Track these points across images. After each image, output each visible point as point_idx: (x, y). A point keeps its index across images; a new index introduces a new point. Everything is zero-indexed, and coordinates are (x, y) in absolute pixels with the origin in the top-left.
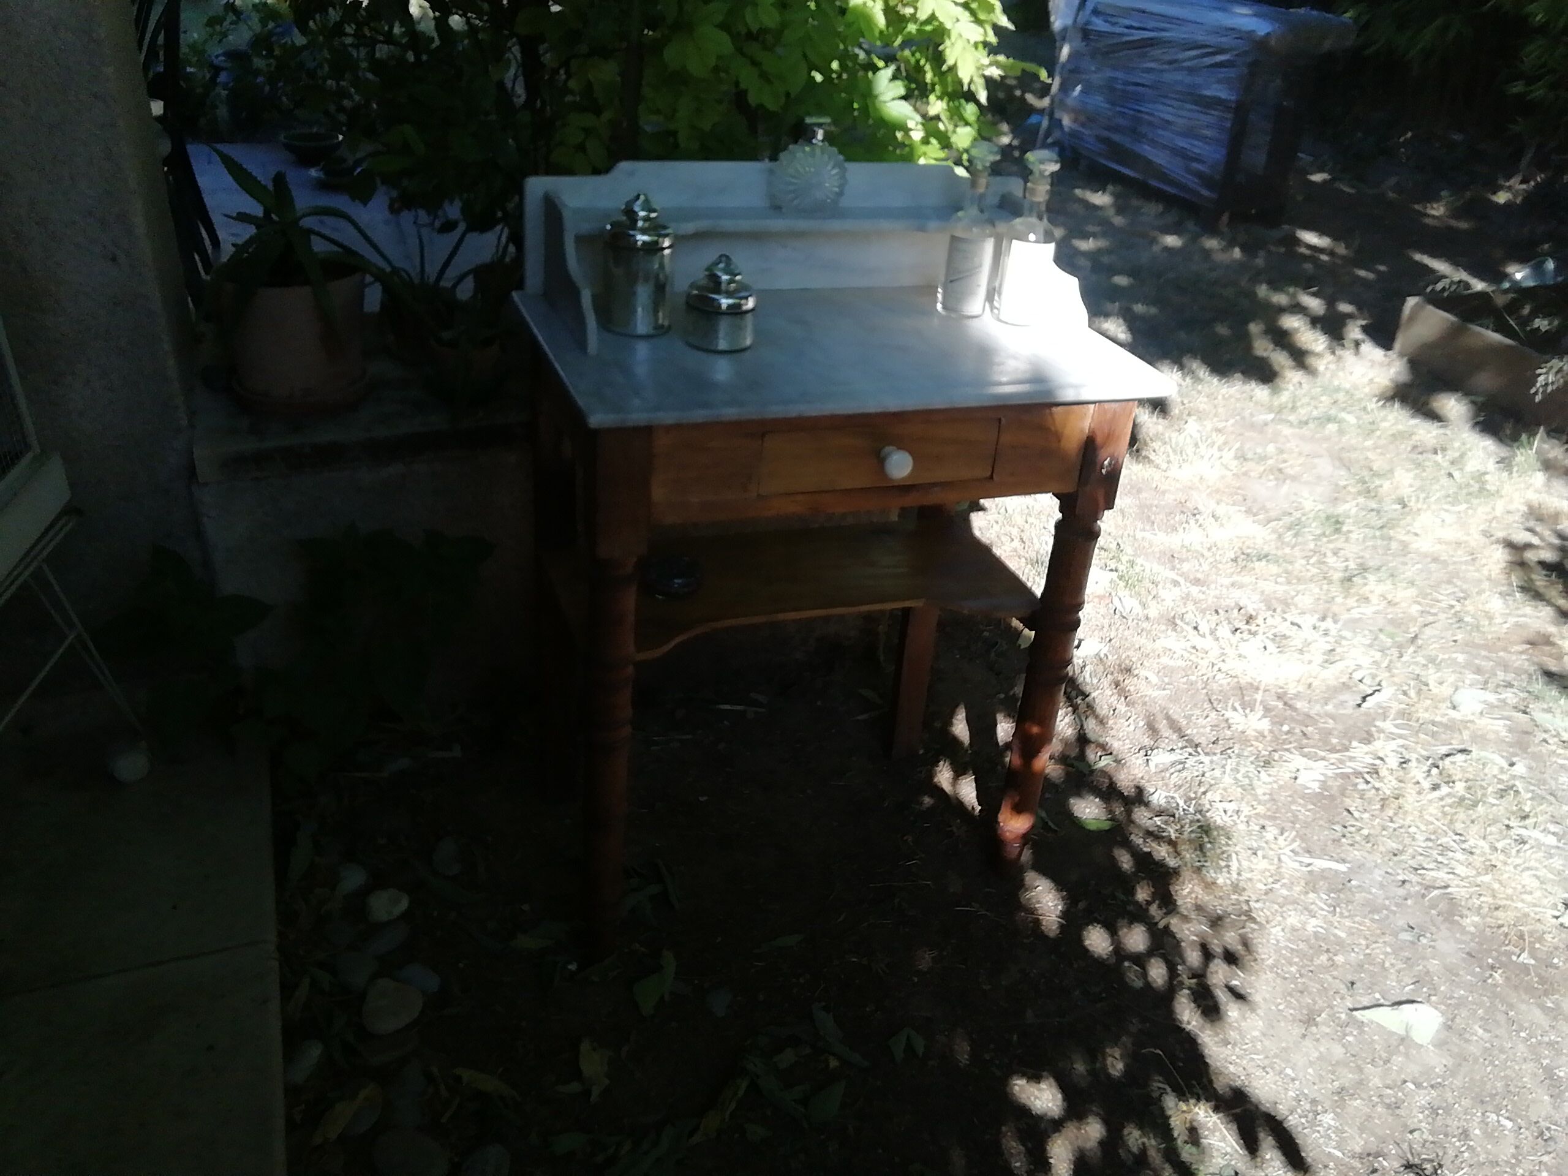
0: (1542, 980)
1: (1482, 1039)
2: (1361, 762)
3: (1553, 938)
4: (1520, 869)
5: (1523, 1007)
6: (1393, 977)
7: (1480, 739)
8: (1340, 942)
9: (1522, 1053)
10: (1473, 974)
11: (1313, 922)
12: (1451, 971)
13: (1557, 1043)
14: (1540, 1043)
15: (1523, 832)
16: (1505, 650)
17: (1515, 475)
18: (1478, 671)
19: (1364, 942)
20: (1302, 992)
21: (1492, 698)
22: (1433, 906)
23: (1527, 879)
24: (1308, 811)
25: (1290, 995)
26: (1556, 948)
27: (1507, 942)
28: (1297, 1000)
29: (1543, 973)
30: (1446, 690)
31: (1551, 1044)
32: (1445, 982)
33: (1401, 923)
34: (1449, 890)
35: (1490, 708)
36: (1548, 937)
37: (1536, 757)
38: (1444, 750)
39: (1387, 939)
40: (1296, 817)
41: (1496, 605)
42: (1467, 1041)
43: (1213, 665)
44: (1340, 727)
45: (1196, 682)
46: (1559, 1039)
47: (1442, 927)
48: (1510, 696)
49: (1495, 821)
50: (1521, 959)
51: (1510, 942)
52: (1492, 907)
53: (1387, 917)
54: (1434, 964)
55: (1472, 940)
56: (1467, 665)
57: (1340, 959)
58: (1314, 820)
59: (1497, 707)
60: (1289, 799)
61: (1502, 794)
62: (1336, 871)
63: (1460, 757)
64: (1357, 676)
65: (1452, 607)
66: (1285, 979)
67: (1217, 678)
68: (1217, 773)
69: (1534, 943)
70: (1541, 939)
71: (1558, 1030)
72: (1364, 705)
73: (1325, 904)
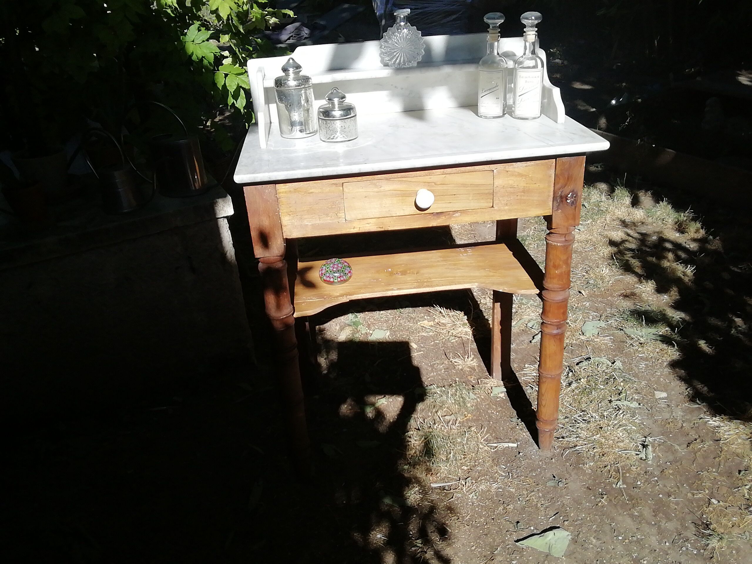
0: (631, 498)
1: (596, 546)
2: (530, 376)
3: (637, 468)
4: (616, 427)
5: (620, 518)
6: (543, 513)
7: (597, 350)
8: (511, 496)
9: (620, 552)
10: (590, 502)
11: (495, 486)
12: (577, 502)
13: (642, 539)
14: (630, 542)
15: (618, 403)
16: (611, 295)
17: (615, 200)
18: (597, 310)
19: (525, 492)
20: (486, 535)
21: (603, 324)
22: (567, 460)
23: (620, 433)
24: (498, 412)
25: (479, 538)
26: (639, 474)
27: (610, 476)
28: (483, 541)
29: (632, 493)
30: (579, 324)
31: (638, 541)
32: (574, 510)
33: (549, 475)
34: (577, 448)
35: (602, 332)
36: (634, 468)
37: (627, 355)
38: (577, 360)
39: (540, 487)
40: (490, 417)
41: (606, 271)
42: (586, 549)
43: (449, 332)
44: (520, 356)
45: (439, 343)
46: (643, 537)
47: (573, 474)
48: (612, 322)
49: (603, 399)
50: (618, 486)
51: (611, 476)
52: (601, 454)
53: (541, 472)
54: (567, 499)
55: (589, 479)
56: (591, 308)
57: (511, 507)
58: (501, 417)
59: (607, 329)
60: (487, 406)
61: (606, 382)
62: (512, 447)
63: (585, 363)
64: (530, 325)
65: (584, 276)
66: (477, 527)
67: (450, 339)
68: (445, 397)
69: (625, 473)
70: (629, 471)
71: (642, 531)
72: (533, 341)
73: (504, 472)
